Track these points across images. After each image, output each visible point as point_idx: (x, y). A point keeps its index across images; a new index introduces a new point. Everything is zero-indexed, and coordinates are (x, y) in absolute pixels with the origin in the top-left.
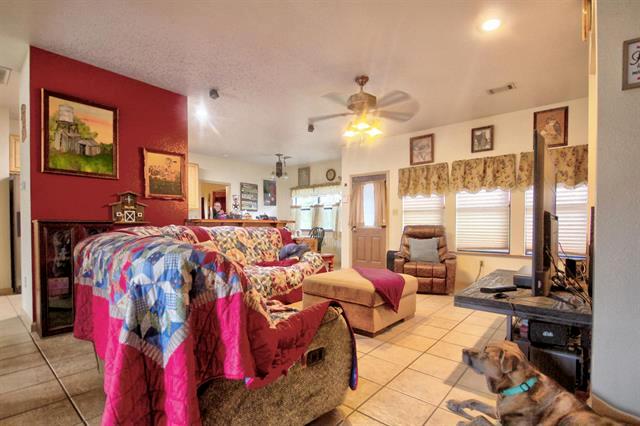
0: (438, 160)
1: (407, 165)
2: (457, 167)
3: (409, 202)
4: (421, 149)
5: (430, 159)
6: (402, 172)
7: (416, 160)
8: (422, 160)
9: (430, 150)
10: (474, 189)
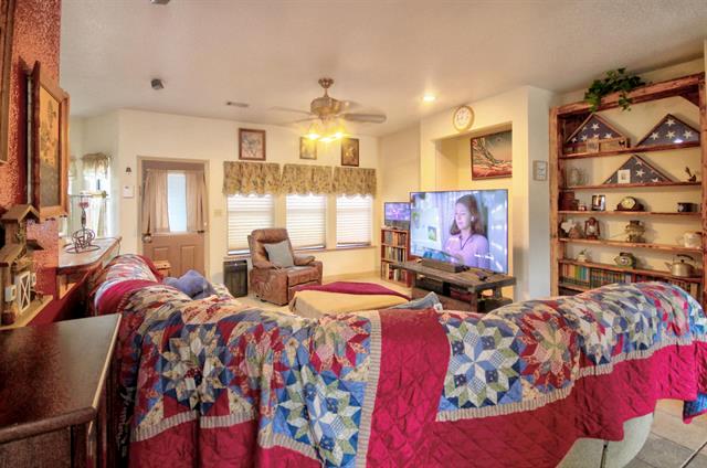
0: (270, 159)
1: (234, 158)
2: (290, 170)
3: (237, 201)
4: (250, 143)
5: (261, 157)
6: (228, 165)
7: (245, 154)
8: (252, 156)
9: (261, 147)
10: (304, 192)
